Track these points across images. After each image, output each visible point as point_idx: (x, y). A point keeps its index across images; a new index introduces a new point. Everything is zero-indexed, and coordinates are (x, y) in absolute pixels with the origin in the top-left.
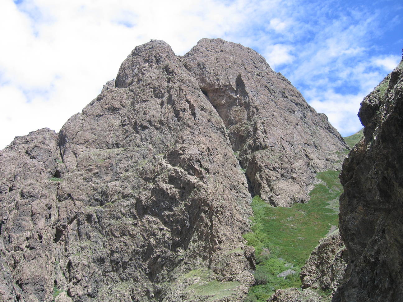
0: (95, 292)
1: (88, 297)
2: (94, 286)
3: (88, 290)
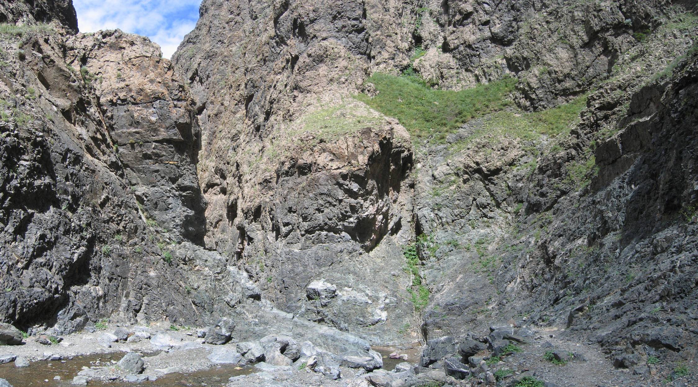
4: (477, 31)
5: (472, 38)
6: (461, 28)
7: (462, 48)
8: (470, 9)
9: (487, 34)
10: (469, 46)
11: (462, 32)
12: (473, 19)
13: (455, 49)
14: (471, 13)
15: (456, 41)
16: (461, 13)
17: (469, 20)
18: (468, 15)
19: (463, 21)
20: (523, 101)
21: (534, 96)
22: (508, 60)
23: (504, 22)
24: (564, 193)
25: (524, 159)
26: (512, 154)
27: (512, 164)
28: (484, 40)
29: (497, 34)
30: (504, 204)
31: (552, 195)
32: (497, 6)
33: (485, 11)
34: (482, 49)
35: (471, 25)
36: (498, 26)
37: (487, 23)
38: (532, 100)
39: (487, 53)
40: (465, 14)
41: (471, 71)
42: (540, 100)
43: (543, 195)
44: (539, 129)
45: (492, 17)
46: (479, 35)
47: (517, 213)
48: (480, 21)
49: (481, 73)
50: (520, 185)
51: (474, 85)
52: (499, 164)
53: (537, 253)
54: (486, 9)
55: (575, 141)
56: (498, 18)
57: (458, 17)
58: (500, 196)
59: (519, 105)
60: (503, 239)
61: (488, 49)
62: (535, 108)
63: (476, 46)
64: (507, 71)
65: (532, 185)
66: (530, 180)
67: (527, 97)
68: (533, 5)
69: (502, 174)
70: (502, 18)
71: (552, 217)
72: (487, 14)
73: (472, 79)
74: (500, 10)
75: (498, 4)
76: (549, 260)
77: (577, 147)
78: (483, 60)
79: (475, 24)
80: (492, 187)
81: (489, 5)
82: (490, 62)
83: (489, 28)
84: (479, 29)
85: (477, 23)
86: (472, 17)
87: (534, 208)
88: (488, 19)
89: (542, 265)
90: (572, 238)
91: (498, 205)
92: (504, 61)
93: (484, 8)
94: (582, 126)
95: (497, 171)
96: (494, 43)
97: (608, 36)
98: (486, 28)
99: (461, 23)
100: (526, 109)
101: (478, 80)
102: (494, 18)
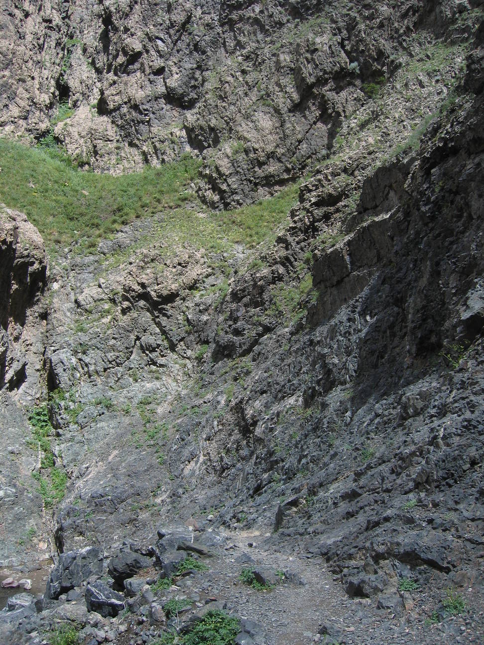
0: (194, 87)
1: (169, 107)
2: (190, 66)
3: (167, 81)
4: (147, 83)
5: (139, 95)
6: (125, 77)
7: (125, 109)
8: (138, 47)
9: (161, 89)
10: (135, 107)
11: (126, 84)
12: (142, 64)
13: (115, 110)
14: (139, 54)
15: (117, 98)
16: (125, 53)
17: (137, 65)
18: (134, 57)
19: (127, 66)
20: (209, 194)
21: (224, 187)
22: (189, 131)
23: (184, 71)
24: (268, 329)
25: (211, 280)
26: (194, 272)
27: (192, 287)
28: (156, 99)
29: (173, 89)
30: (181, 346)
31: (251, 333)
32: (175, 44)
33: (158, 51)
34: (154, 113)
35: (138, 74)
36: (176, 76)
37: (160, 71)
38: (221, 192)
39: (160, 118)
40: (131, 56)
41: (136, 146)
42: (234, 192)
43: (237, 332)
44: (233, 235)
45: (167, 62)
46: (149, 90)
47: (200, 360)
48: (150, 67)
49: (151, 150)
50: (205, 318)
51: (140, 168)
52: (174, 287)
53: (230, 417)
54: (160, 49)
55: (283, 253)
56: (175, 64)
57: (121, 59)
58: (176, 332)
59: (204, 200)
60: (179, 398)
61: (161, 112)
62: (226, 205)
63: (145, 107)
64: (188, 148)
65: (221, 318)
66: (219, 310)
67: (215, 188)
68: (224, 44)
69: (178, 302)
70: (181, 64)
71: (251, 365)
72: (161, 56)
73: (139, 158)
74: (178, 51)
75: (177, 41)
76: (246, 429)
77: (286, 262)
78: (155, 130)
79: (144, 72)
80: (164, 321)
81: (164, 42)
82: (164, 133)
83: (164, 79)
84: (149, 80)
85: (148, 71)
86: (140, 60)
87: (224, 352)
88: (163, 65)
89: (237, 435)
90: (281, 395)
91: (173, 347)
92: (184, 133)
93: (157, 46)
94: (293, 230)
95: (171, 297)
96: (170, 103)
97: (326, 91)
98: (159, 79)
99: (124, 69)
100: (213, 205)
101: (146, 161)
102: (171, 63)
